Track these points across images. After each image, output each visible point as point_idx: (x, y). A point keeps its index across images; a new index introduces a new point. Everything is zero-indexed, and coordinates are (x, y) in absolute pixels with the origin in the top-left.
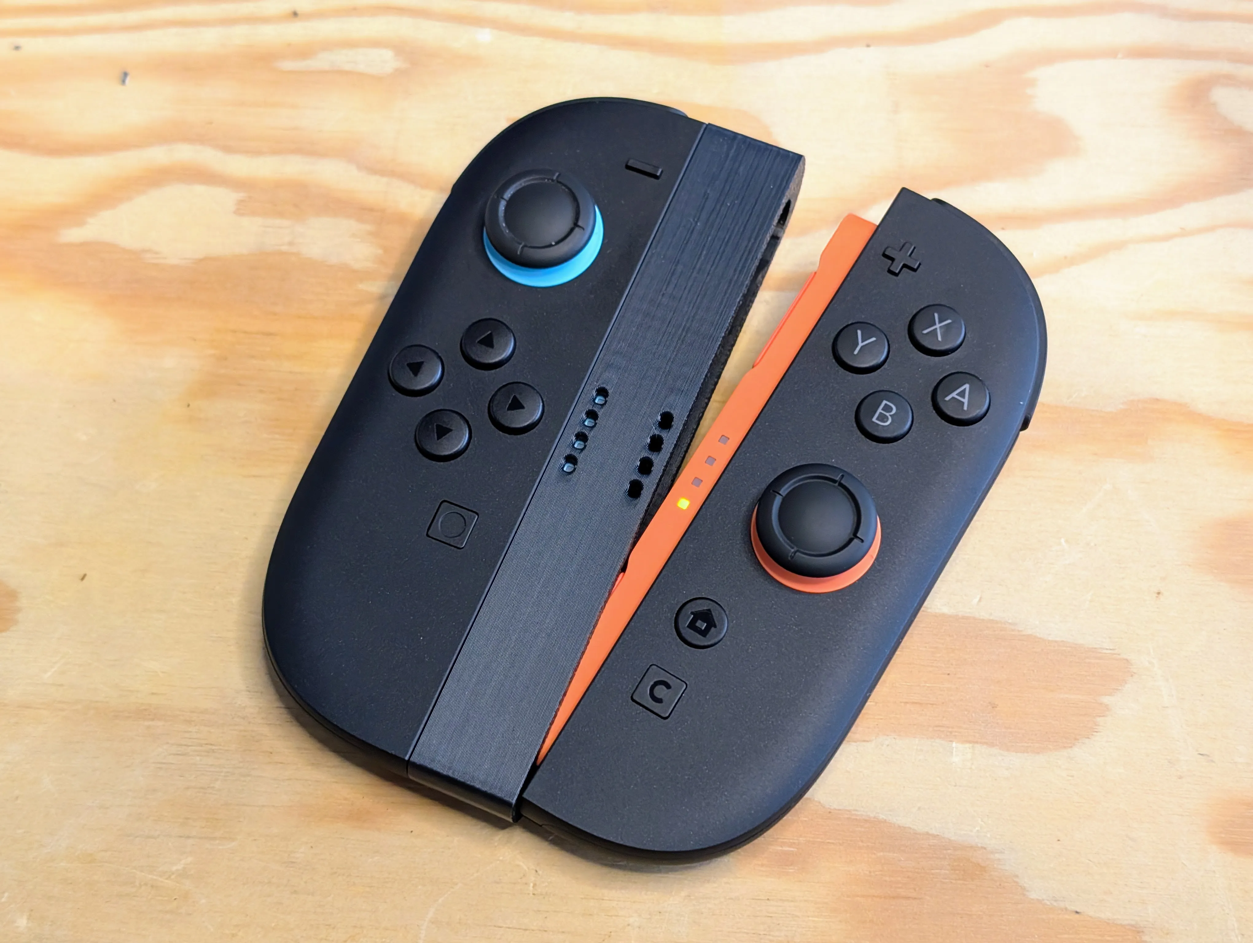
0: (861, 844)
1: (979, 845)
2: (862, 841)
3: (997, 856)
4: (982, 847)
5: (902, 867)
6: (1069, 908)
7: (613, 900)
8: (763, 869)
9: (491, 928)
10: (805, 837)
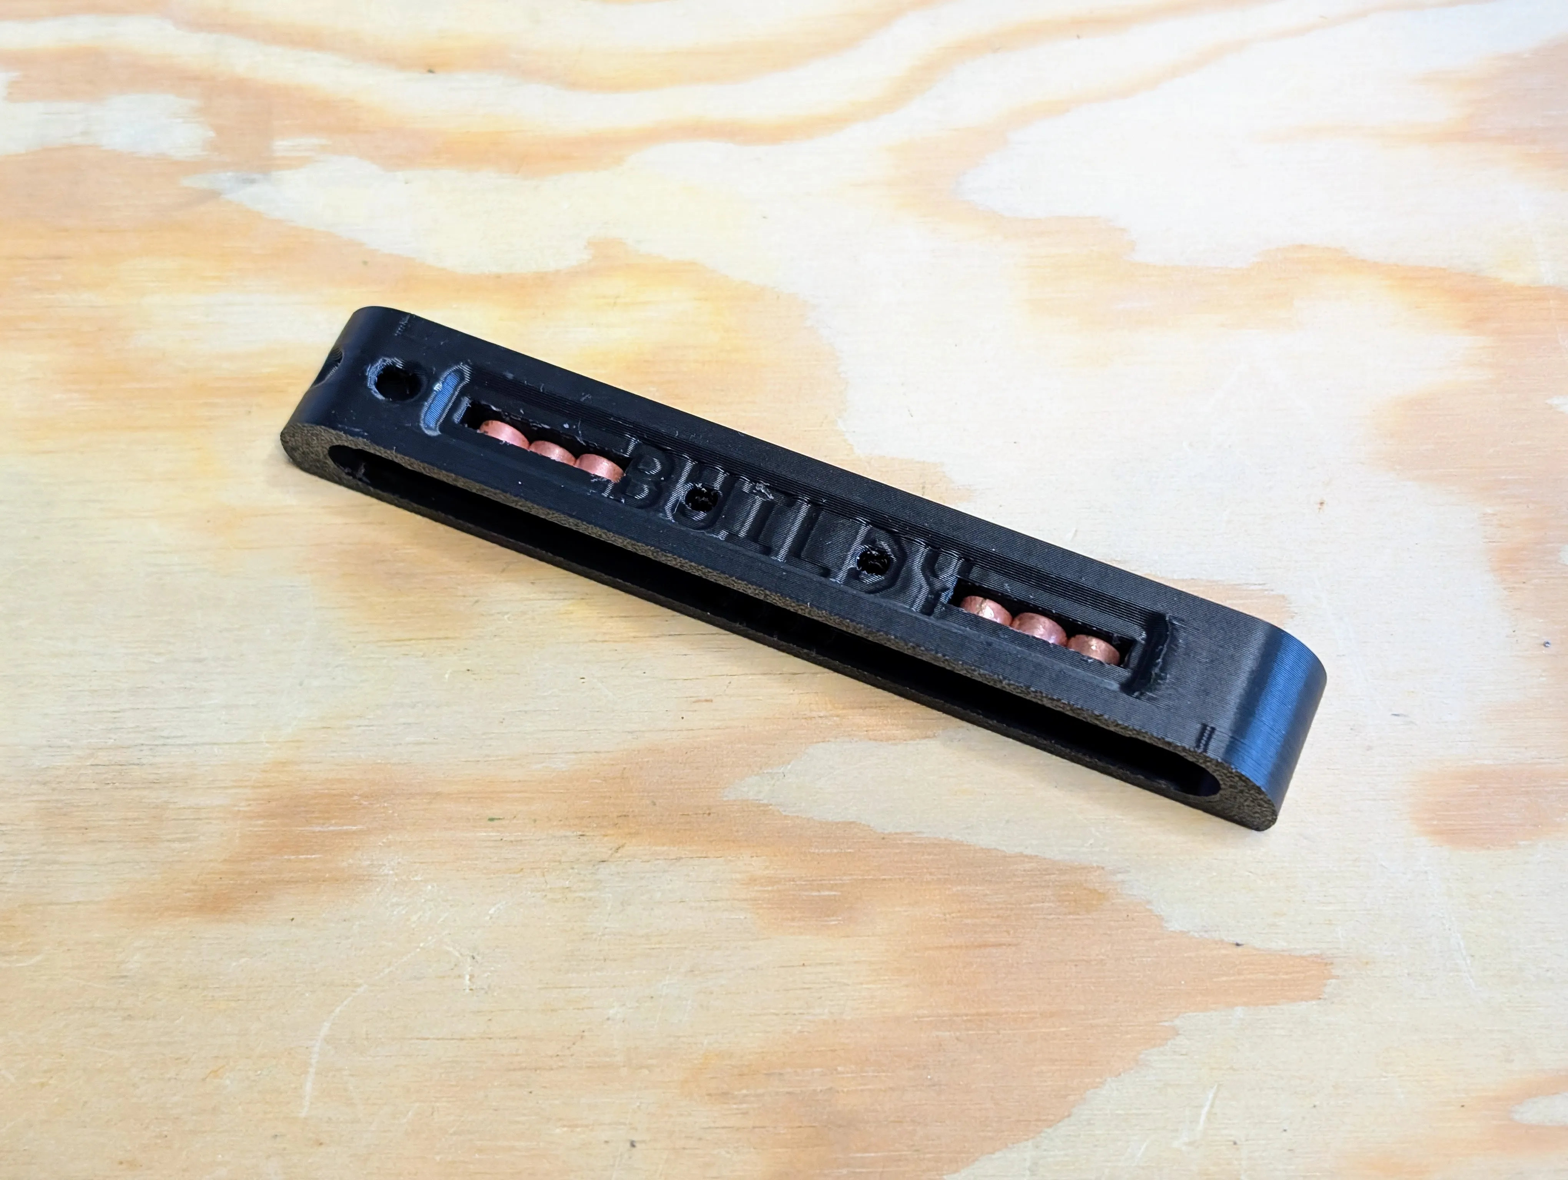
0: (929, 877)
1: (1095, 865)
2: (931, 874)
3: (1120, 877)
4: (1098, 867)
5: (989, 904)
6: (1226, 939)
7: (584, 987)
8: (795, 924)
9: (413, 1041)
10: (851, 875)
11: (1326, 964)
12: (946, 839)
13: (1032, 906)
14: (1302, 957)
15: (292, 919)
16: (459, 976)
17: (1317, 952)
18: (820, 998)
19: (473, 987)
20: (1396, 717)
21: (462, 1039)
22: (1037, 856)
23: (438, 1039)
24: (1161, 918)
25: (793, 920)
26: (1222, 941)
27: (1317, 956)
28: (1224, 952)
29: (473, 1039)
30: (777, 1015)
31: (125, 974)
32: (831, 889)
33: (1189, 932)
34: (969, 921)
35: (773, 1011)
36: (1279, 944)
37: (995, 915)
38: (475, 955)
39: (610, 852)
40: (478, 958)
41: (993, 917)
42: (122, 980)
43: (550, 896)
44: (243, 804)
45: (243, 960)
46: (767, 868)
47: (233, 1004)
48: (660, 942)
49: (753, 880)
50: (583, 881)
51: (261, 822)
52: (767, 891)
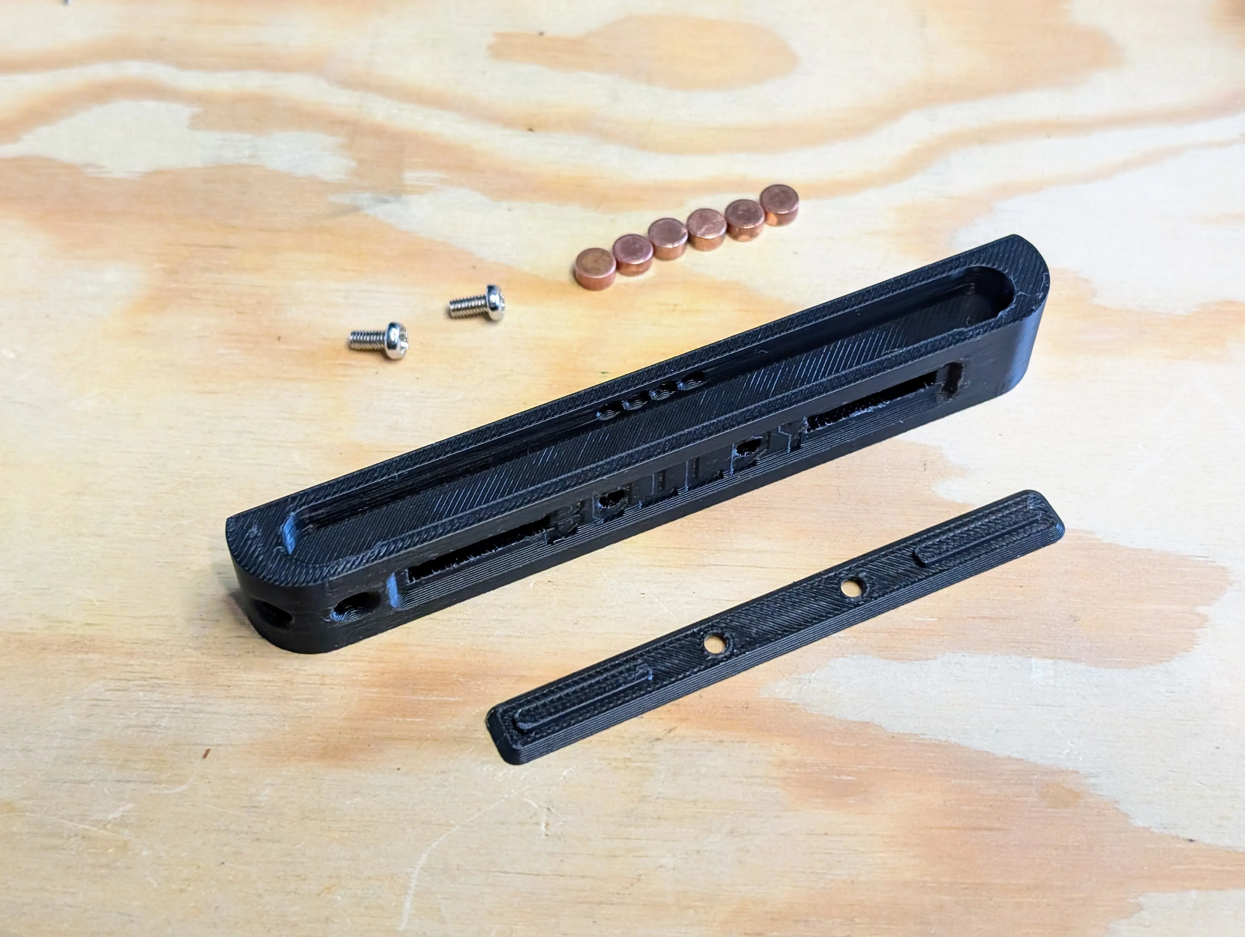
1: (1071, 769)
4: (1074, 771)
5: (982, 796)
6: (1181, 836)
7: (642, 840)
8: (819, 800)
9: (496, 874)
10: (866, 764)
12: (946, 741)
13: (1018, 799)
15: (399, 769)
16: (536, 824)
18: (840, 862)
19: (549, 833)
21: (539, 875)
22: (1021, 760)
24: (1127, 816)
25: (817, 796)
26: (1178, 837)
28: (1181, 846)
29: (546, 875)
30: (803, 872)
31: (256, 805)
32: (848, 775)
33: (1150, 828)
34: (965, 808)
35: (800, 870)
36: (1226, 842)
38: (550, 807)
39: (664, 732)
40: (553, 810)
41: (985, 806)
42: (254, 810)
43: (614, 764)
45: (356, 799)
46: (795, 754)
47: (346, 834)
48: (705, 808)
49: (783, 763)
50: (641, 754)
51: (375, 690)
52: (795, 773)
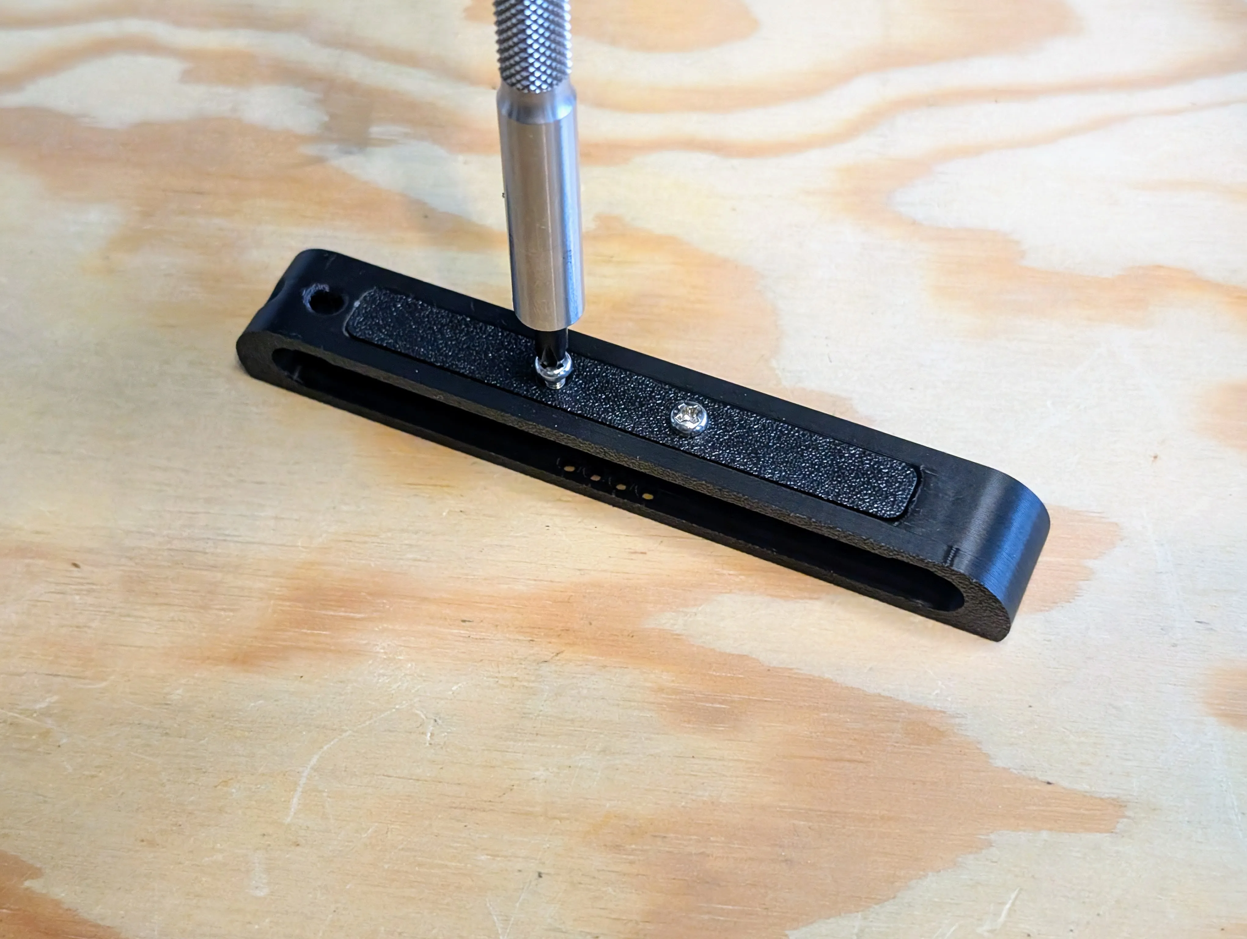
0: (802, 703)
1: (938, 709)
2: (804, 701)
3: (957, 721)
4: (941, 712)
5: (848, 729)
6: (1040, 778)
7: (519, 753)
8: (691, 726)
9: (379, 777)
10: (740, 694)
11: (1121, 806)
12: (819, 677)
13: (883, 734)
14: (1101, 799)
15: (302, 677)
16: (423, 733)
17: (1114, 796)
18: (703, 783)
19: (432, 742)
20: (1199, 624)
21: (418, 780)
22: (891, 697)
23: (399, 778)
24: (987, 756)
25: (689, 722)
26: (1036, 779)
27: (1113, 799)
28: (1037, 787)
29: (426, 781)
30: (667, 792)
31: (169, 702)
32: (722, 703)
33: (1009, 769)
34: (830, 740)
35: (665, 789)
36: (1084, 786)
37: (853, 738)
38: (437, 719)
39: (552, 655)
40: (440, 722)
41: (851, 739)
42: (166, 707)
43: (501, 682)
44: (277, 589)
45: (260, 702)
46: (673, 681)
47: (246, 734)
48: (581, 727)
49: (661, 690)
50: (528, 674)
51: (288, 603)
52: (670, 699)
